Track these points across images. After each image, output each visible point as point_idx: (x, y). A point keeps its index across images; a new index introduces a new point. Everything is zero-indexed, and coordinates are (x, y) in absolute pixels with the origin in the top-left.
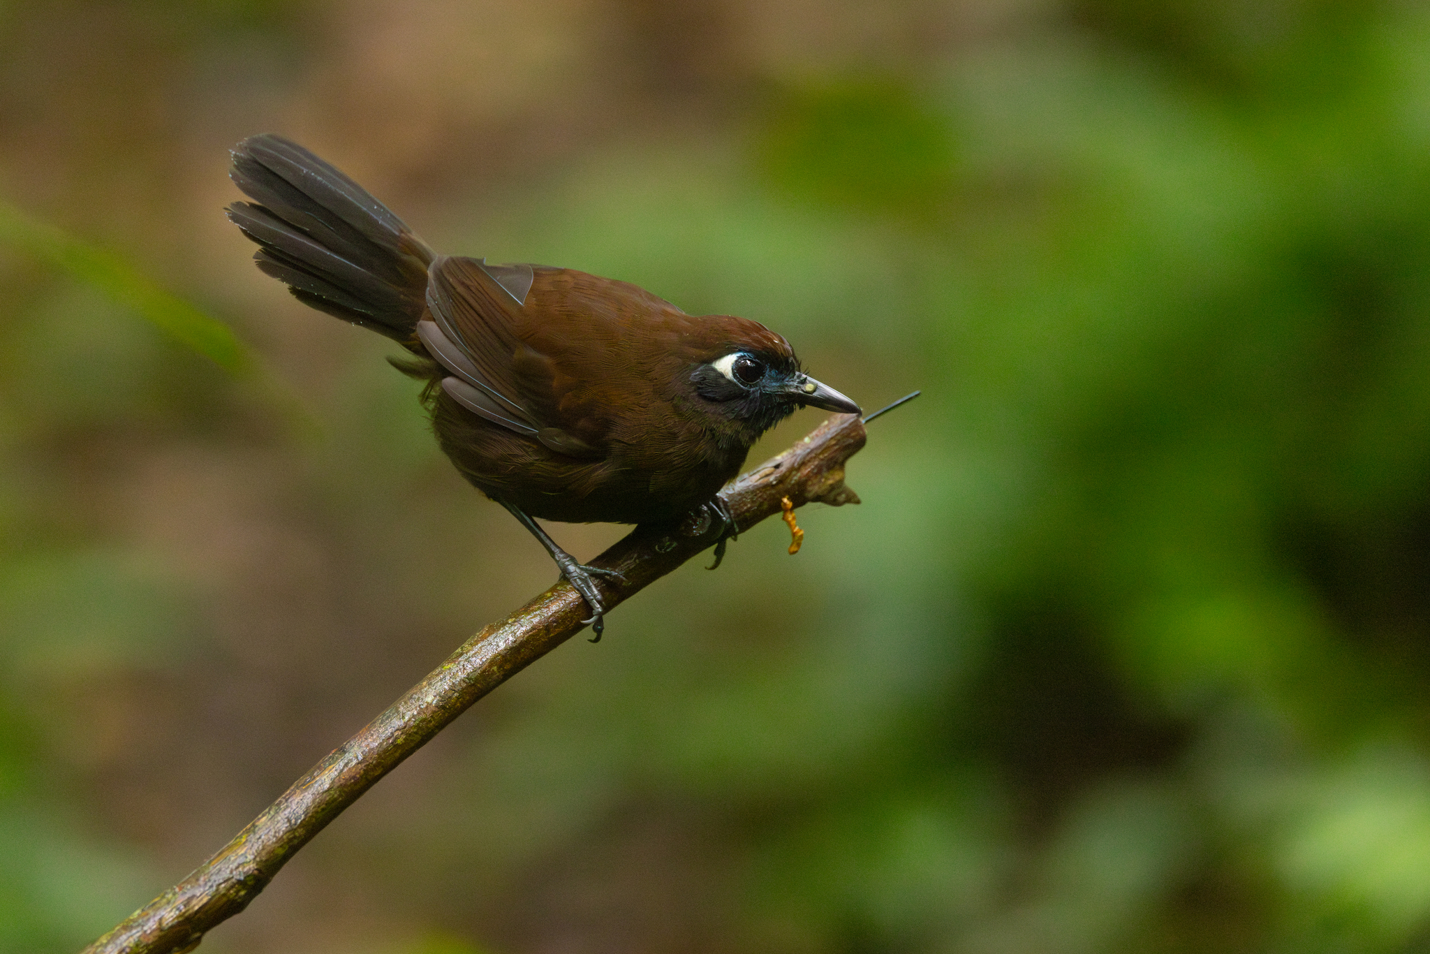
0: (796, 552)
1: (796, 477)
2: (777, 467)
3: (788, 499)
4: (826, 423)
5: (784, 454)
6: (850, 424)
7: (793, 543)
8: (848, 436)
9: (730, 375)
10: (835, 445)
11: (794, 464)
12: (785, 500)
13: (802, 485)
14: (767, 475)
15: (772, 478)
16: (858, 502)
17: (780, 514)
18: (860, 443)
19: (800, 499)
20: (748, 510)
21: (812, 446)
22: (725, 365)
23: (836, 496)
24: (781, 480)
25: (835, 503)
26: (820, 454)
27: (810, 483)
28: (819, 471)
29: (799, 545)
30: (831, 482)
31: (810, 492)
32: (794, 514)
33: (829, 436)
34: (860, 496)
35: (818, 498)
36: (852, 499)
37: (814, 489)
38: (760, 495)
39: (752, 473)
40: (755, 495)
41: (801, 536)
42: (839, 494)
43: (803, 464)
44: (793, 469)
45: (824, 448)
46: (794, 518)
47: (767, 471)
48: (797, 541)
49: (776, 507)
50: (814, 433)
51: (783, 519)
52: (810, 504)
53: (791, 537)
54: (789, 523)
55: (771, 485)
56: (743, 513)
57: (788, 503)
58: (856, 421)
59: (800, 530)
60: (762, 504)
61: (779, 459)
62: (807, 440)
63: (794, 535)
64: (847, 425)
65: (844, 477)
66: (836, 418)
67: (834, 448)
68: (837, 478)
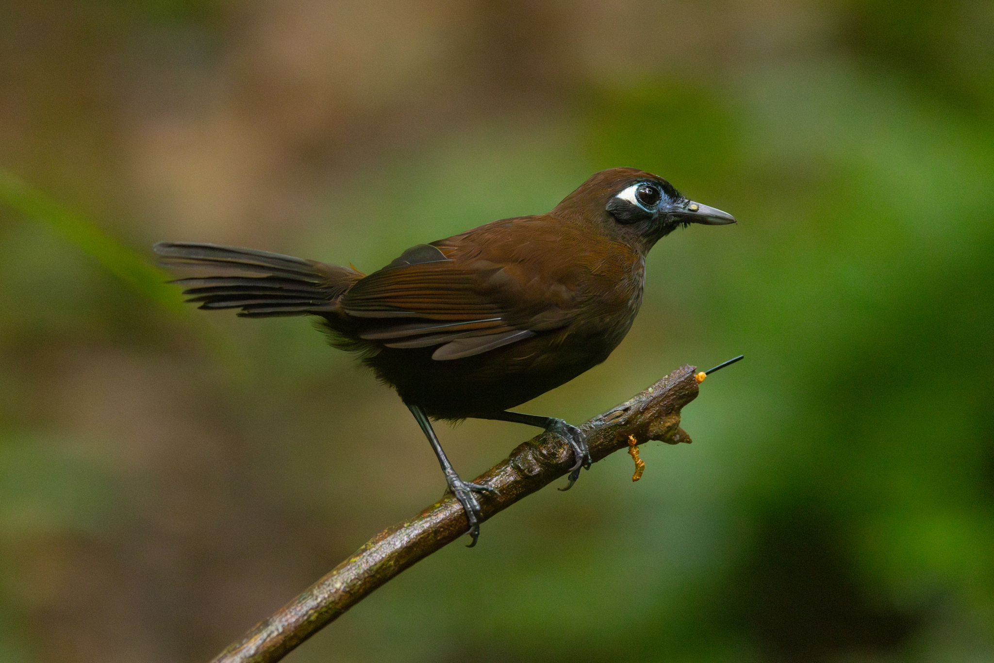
0: (639, 479)
1: (641, 419)
2: (626, 410)
3: (633, 437)
4: (667, 376)
5: (632, 400)
6: (685, 379)
7: (635, 473)
8: (684, 388)
9: (635, 202)
10: (672, 395)
11: (639, 408)
12: (631, 438)
13: (645, 426)
14: (618, 417)
15: (621, 420)
16: (689, 442)
17: (627, 449)
18: (693, 394)
19: (643, 438)
20: (601, 444)
21: (654, 395)
22: (629, 194)
23: (673, 436)
24: (628, 422)
25: (671, 441)
26: (661, 401)
27: (652, 424)
28: (658, 416)
29: (640, 476)
30: (669, 424)
31: (651, 431)
32: (637, 449)
33: (668, 388)
34: (691, 438)
35: (657, 438)
36: (685, 439)
37: (654, 429)
38: (611, 432)
39: (605, 415)
40: (608, 433)
41: (643, 467)
42: (675, 435)
43: (646, 409)
44: (640, 412)
45: (664, 396)
46: (638, 452)
47: (618, 414)
48: (639, 470)
49: (624, 443)
50: (657, 385)
51: (629, 452)
52: (650, 441)
53: (635, 468)
54: (633, 456)
55: (619, 425)
56: (596, 446)
57: (634, 440)
58: (691, 375)
59: (642, 462)
60: (612, 440)
61: (627, 404)
62: (650, 390)
63: (637, 465)
64: (683, 379)
65: (680, 421)
66: (674, 373)
67: (672, 398)
68: (674, 421)
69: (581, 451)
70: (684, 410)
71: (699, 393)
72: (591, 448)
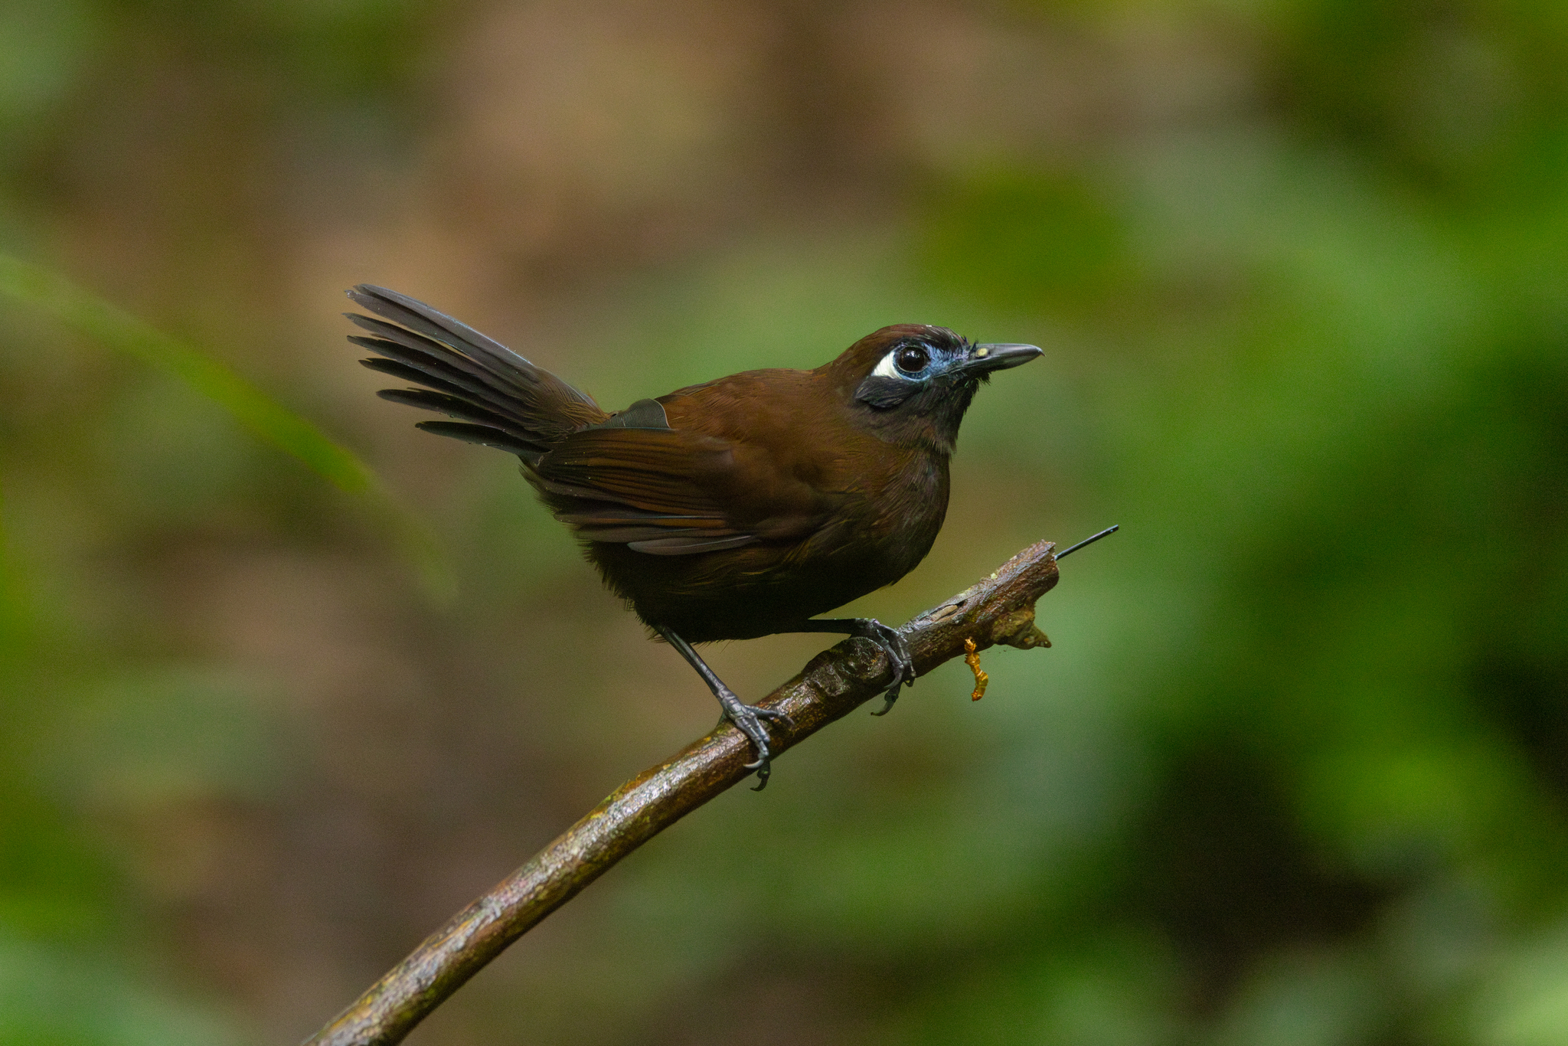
0: (980, 698)
1: (981, 617)
2: (961, 604)
3: (971, 640)
4: (1015, 557)
5: (969, 590)
6: (1041, 560)
7: (976, 689)
8: (1037, 572)
10: (1023, 582)
11: (978, 601)
12: (969, 641)
13: (987, 625)
14: (949, 614)
15: (954, 617)
16: (1048, 645)
17: (963, 657)
18: (1052, 581)
19: (984, 643)
20: (927, 652)
21: (999, 583)
22: (886, 367)
23: (1024, 639)
24: (964, 620)
25: (1023, 645)
26: (1008, 592)
27: (996, 623)
28: (1006, 610)
29: (982, 693)
30: (1018, 622)
31: (996, 633)
32: (978, 657)
33: (1018, 572)
34: (1051, 640)
35: (1003, 640)
36: (1043, 642)
37: (1001, 629)
38: (941, 634)
39: (933, 611)
40: (937, 635)
41: (986, 680)
42: (1028, 636)
43: (989, 602)
44: (979, 607)
45: (1013, 584)
46: (978, 661)
47: (949, 609)
48: (981, 686)
49: (959, 649)
50: (1002, 569)
51: (966, 662)
52: (995, 646)
53: (975, 682)
54: (972, 667)
55: (953, 625)
56: (921, 655)
57: (972, 644)
58: (1047, 556)
59: (985, 674)
60: (942, 645)
61: (962, 596)
62: (993, 576)
63: (977, 679)
64: (1037, 560)
65: (1034, 618)
66: (1025, 552)
67: (1023, 586)
68: (1026, 618)
69: (903, 660)
70: (1041, 604)
71: (1060, 579)
72: (914, 658)
